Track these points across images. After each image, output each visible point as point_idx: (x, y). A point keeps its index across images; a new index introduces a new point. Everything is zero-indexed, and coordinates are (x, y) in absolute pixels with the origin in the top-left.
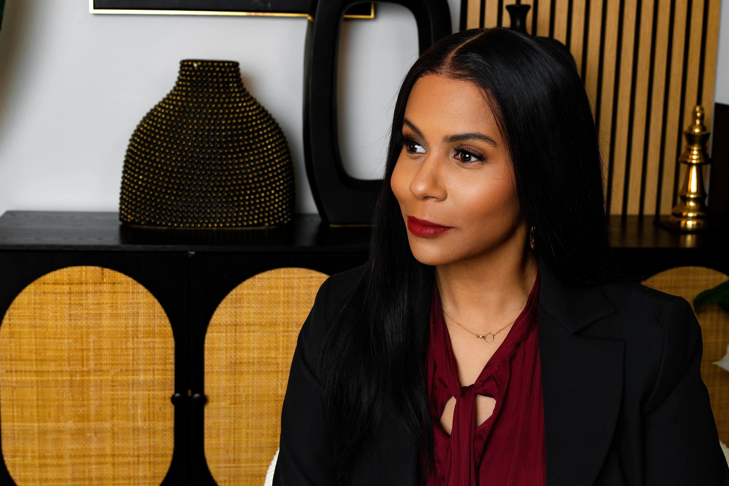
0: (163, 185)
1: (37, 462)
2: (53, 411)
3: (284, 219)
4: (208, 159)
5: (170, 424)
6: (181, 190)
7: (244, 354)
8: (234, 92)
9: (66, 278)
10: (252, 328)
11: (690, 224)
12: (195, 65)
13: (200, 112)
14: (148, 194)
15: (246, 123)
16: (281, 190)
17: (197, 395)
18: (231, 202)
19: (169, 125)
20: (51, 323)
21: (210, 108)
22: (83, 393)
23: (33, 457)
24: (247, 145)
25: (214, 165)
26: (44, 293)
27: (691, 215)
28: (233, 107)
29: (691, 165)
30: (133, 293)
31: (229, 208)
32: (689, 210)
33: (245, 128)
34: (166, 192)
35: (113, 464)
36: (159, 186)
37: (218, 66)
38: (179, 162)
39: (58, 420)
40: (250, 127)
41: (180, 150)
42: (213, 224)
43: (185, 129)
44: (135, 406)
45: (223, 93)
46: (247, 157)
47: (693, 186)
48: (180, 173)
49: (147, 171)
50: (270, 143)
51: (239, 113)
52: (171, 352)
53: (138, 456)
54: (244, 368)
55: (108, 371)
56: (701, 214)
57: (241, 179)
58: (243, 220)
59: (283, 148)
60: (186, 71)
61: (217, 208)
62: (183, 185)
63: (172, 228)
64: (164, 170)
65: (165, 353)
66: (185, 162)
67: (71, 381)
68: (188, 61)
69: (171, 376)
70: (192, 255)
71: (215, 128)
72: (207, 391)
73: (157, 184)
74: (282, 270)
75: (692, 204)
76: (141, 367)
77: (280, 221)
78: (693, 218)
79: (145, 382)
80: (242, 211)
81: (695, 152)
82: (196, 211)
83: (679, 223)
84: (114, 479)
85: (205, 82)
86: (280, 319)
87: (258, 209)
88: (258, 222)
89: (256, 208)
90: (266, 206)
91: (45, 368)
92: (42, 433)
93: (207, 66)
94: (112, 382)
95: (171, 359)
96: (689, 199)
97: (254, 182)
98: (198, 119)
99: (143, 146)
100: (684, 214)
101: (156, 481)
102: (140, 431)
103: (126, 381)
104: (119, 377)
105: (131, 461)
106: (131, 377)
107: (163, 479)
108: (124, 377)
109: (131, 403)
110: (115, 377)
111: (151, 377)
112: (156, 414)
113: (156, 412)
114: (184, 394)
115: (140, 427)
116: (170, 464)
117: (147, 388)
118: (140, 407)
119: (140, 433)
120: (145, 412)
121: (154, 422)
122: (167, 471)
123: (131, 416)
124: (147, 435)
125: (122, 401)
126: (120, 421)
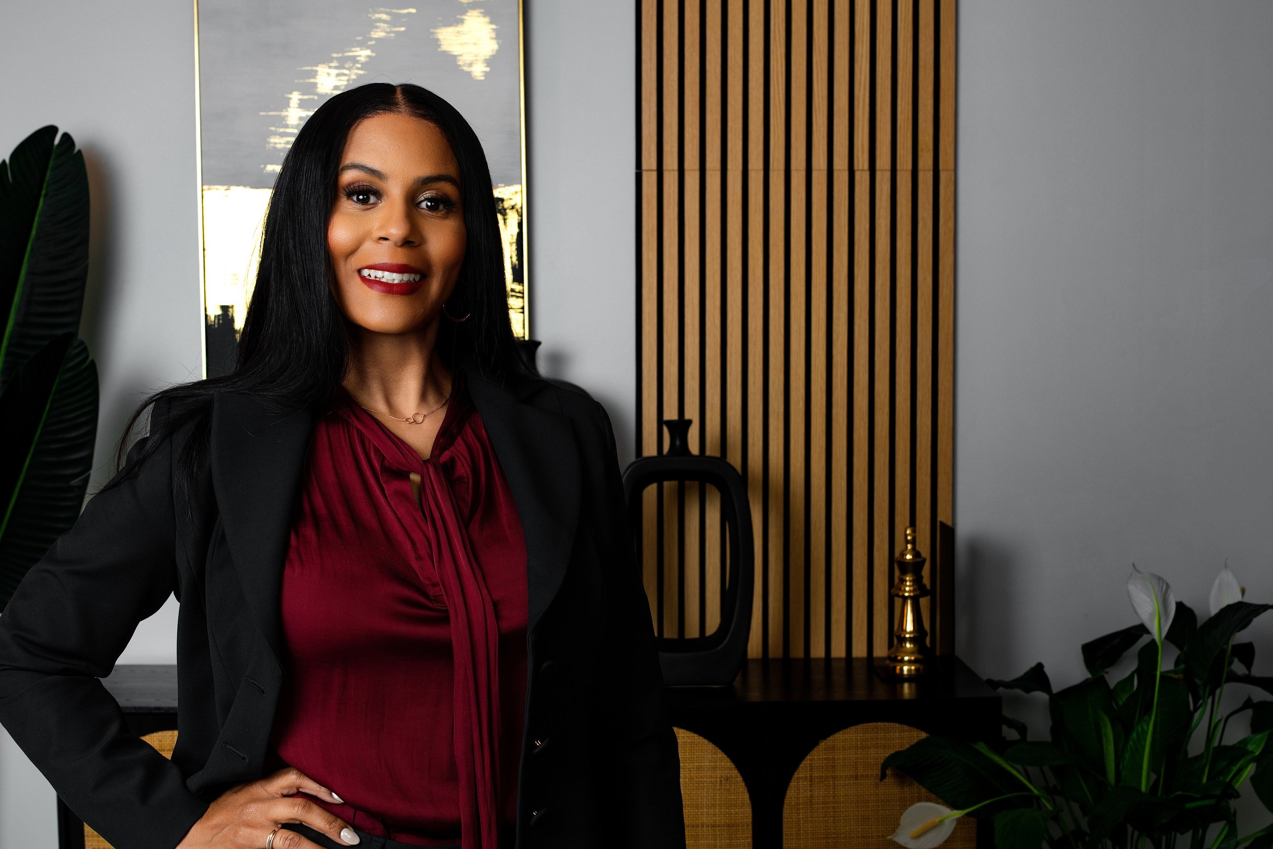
11: (907, 669)
27: (907, 658)
29: (904, 599)
32: (905, 653)
47: (909, 624)
56: (920, 657)
75: (908, 645)
78: (910, 662)
81: (908, 583)
83: (895, 668)
100: (899, 658)
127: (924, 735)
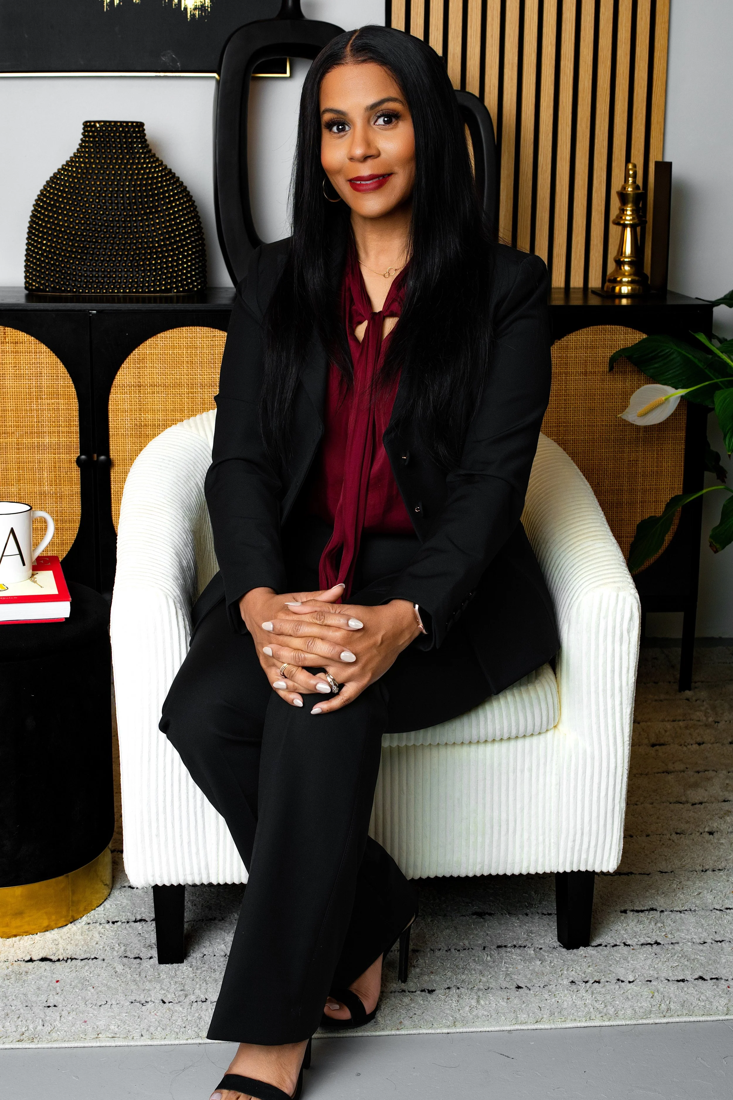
0: (66, 250)
3: (194, 286)
4: (112, 222)
5: (77, 488)
6: (86, 254)
7: (149, 416)
8: (138, 152)
10: (156, 389)
11: (625, 290)
12: (98, 125)
13: (103, 173)
14: (52, 258)
15: (151, 184)
16: (190, 255)
17: (103, 458)
18: (137, 267)
19: (72, 188)
21: (113, 169)
24: (152, 207)
25: (119, 228)
27: (625, 279)
28: (136, 169)
29: (625, 226)
30: (35, 352)
31: (135, 273)
32: (624, 276)
33: (150, 190)
34: (70, 256)
36: (63, 250)
37: (121, 126)
38: (83, 224)
40: (155, 189)
41: (83, 213)
42: (118, 289)
43: (87, 191)
44: (41, 469)
45: (127, 154)
46: (152, 219)
47: (628, 249)
48: (84, 236)
49: (50, 235)
50: (177, 206)
51: (143, 174)
52: (76, 413)
54: (150, 431)
55: (13, 433)
56: (636, 278)
57: (146, 243)
58: (149, 285)
59: (191, 212)
60: (88, 132)
61: (123, 273)
63: (77, 294)
64: (67, 234)
65: (70, 414)
66: (88, 225)
68: (90, 122)
69: (76, 439)
70: (93, 314)
71: (119, 190)
72: (113, 454)
73: (61, 248)
74: (184, 329)
75: (627, 268)
76: (46, 429)
77: (189, 288)
78: (629, 283)
79: (50, 445)
80: (149, 277)
81: (629, 212)
82: (101, 277)
83: (614, 288)
85: (108, 142)
86: (185, 379)
87: (165, 274)
88: (166, 288)
89: (163, 273)
90: (174, 271)
93: (110, 126)
94: (18, 444)
96: (624, 263)
97: (160, 246)
98: (101, 181)
99: (46, 209)
100: (619, 279)
101: (64, 548)
102: (47, 495)
103: (31, 444)
104: (24, 440)
105: (39, 527)
106: (36, 439)
107: (71, 546)
108: (29, 440)
109: (37, 466)
110: (20, 440)
111: (56, 439)
112: (62, 478)
113: (62, 475)
114: (90, 457)
115: (47, 491)
116: (77, 530)
117: (52, 451)
118: (46, 470)
119: (47, 498)
120: (51, 475)
121: (60, 487)
122: (75, 537)
123: (37, 480)
124: (54, 500)
125: (27, 464)
126: (26, 485)
127: (645, 336)
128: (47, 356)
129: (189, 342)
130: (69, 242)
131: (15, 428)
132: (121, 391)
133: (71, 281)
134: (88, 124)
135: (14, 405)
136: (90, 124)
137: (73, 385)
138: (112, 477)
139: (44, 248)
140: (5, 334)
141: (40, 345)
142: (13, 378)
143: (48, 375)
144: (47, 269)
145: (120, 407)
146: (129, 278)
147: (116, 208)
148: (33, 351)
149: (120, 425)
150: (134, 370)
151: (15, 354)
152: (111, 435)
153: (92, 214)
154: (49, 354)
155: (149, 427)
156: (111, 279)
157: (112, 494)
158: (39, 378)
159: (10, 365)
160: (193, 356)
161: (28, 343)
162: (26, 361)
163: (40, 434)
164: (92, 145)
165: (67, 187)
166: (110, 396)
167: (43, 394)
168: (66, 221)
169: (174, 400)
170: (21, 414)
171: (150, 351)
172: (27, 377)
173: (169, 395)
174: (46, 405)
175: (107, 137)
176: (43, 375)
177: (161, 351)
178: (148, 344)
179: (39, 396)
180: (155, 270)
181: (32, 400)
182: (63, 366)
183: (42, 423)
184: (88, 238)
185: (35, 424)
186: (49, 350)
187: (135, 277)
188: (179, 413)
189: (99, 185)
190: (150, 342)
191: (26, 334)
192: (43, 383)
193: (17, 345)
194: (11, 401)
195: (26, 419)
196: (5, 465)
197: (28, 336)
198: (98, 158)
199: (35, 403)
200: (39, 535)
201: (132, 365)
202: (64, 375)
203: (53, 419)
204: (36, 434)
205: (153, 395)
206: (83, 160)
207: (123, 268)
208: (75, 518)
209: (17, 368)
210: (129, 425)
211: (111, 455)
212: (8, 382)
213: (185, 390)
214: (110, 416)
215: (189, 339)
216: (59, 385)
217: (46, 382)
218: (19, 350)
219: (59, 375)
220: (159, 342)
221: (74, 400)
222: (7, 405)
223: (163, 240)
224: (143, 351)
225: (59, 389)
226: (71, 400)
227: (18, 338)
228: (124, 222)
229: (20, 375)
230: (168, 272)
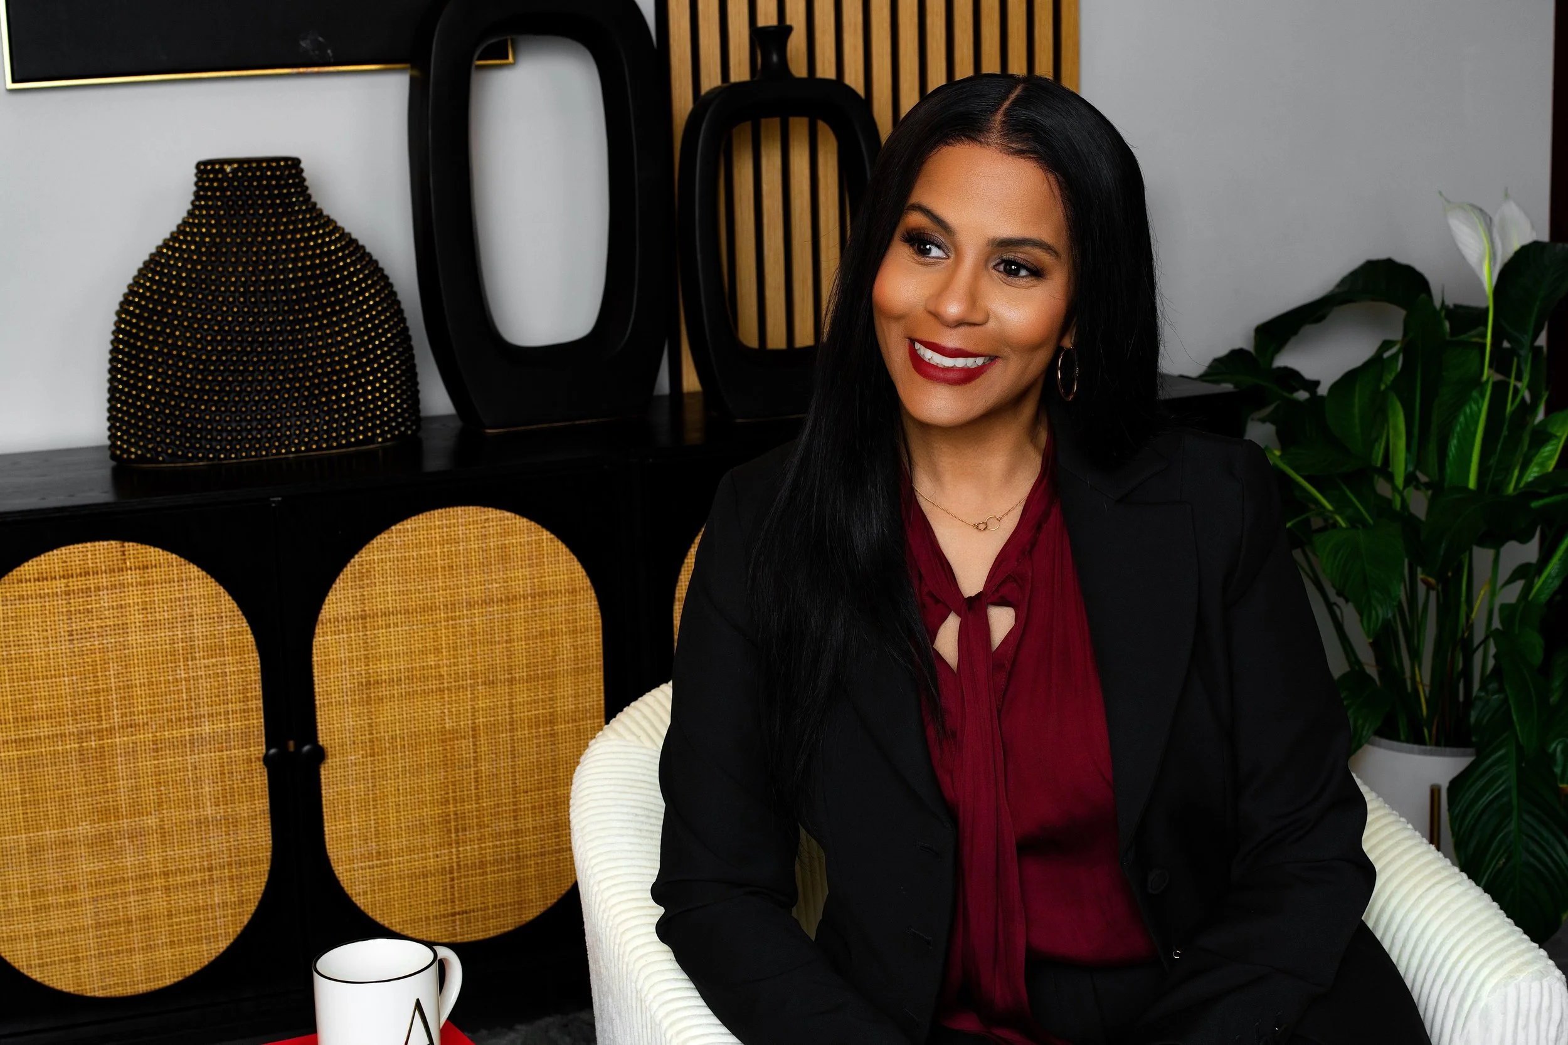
0: (193, 388)
1: (29, 903)
2: (53, 809)
3: (408, 428)
4: (270, 334)
5: (263, 804)
6: (228, 394)
7: (384, 666)
8: (300, 211)
9: (58, 568)
10: (393, 619)
12: (228, 169)
13: (247, 252)
14: (167, 405)
15: (328, 264)
16: (398, 377)
17: (306, 748)
18: (316, 406)
19: (193, 280)
20: (37, 650)
21: (263, 242)
22: (103, 769)
23: (22, 896)
24: (335, 303)
25: (282, 343)
26: (21, 597)
28: (302, 239)
30: (181, 580)
33: (329, 274)
34: (200, 399)
35: (167, 889)
36: (187, 390)
37: (269, 168)
38: (220, 343)
39: (63, 825)
40: (336, 271)
41: (219, 323)
42: (287, 447)
43: (223, 284)
44: (198, 780)
45: (283, 215)
46: (337, 323)
48: (223, 363)
49: (161, 365)
50: (372, 296)
51: (313, 248)
52: (256, 677)
53: (210, 870)
54: (384, 691)
55: (146, 724)
57: (330, 364)
58: (339, 435)
60: (209, 180)
61: (293, 420)
62: (230, 383)
63: (216, 462)
64: (192, 361)
65: (245, 680)
66: (230, 343)
67: (81, 751)
68: (212, 162)
69: (258, 721)
70: (277, 503)
71: (277, 278)
72: (323, 739)
73: (183, 386)
74: (436, 513)
76: (204, 710)
77: (400, 432)
79: (213, 737)
80: (337, 421)
82: (256, 428)
84: (170, 916)
85: (249, 197)
86: (440, 598)
87: (363, 414)
88: (366, 437)
89: (360, 413)
90: (377, 407)
91: (32, 733)
92: (35, 850)
93: (250, 169)
94: (155, 743)
95: (257, 690)
97: (353, 368)
98: (245, 265)
99: (148, 320)
101: (245, 909)
102: (211, 824)
103: (179, 739)
104: (166, 733)
105: (199, 879)
106: (187, 730)
107: (257, 904)
108: (175, 732)
109: (190, 776)
110: (158, 734)
111: (223, 725)
112: (236, 790)
113: (235, 786)
114: (283, 748)
115: (210, 816)
116: (267, 876)
117: (216, 746)
118: (207, 781)
119: (211, 827)
120: (216, 788)
121: (233, 806)
122: (263, 888)
123: (192, 799)
124: (223, 829)
125: (174, 775)
126: (173, 810)
128: (201, 585)
129: (445, 534)
130: (197, 374)
131: (149, 715)
132: (333, 629)
133: (203, 442)
134: (209, 167)
135: (146, 676)
136: (213, 168)
137: (249, 628)
138: (323, 777)
139: (150, 387)
140: (124, 555)
141: (187, 566)
142: (142, 628)
143: (204, 617)
144: (158, 424)
145: (331, 657)
146: (304, 426)
147: (275, 309)
148: (176, 579)
149: (333, 688)
150: (354, 591)
151: (143, 588)
152: (318, 706)
153: (235, 323)
154: (205, 580)
155: (384, 685)
156: (274, 432)
157: (324, 807)
158: (187, 623)
159: (136, 607)
160: (454, 557)
161: (166, 565)
162: (164, 598)
163: (195, 721)
164: (219, 203)
165: (183, 279)
166: (315, 640)
167: (197, 650)
168: (188, 339)
169: (423, 634)
170: (159, 690)
171: (380, 557)
172: (167, 626)
173: (415, 627)
174: (203, 669)
175: (247, 188)
176: (195, 617)
177: (399, 555)
178: (375, 545)
179: (189, 656)
180: (346, 409)
181: (178, 664)
182: (230, 598)
183: (197, 701)
184: (230, 365)
185: (185, 703)
186: (204, 573)
187: (314, 424)
188: (432, 656)
189: (243, 271)
190: (379, 541)
191: (161, 551)
192: (195, 631)
193: (146, 571)
194: (141, 669)
195: (168, 697)
196: (133, 781)
197: (165, 553)
198: (235, 226)
199: (182, 667)
200: (200, 894)
201: (350, 584)
202: (232, 614)
203: (216, 691)
204: (186, 722)
205: (388, 630)
206: (207, 230)
207: (293, 411)
208: (260, 855)
209: (149, 610)
210: (349, 686)
211: (320, 739)
212: (134, 638)
213: (442, 615)
214: (316, 674)
215: (445, 530)
216: (224, 631)
217: (200, 630)
218: (150, 579)
219: (223, 614)
220: (394, 539)
221: (251, 655)
222: (133, 678)
223: (355, 357)
224: (368, 558)
225: (225, 639)
226: (246, 656)
227: (149, 558)
228: (291, 333)
229: (154, 623)
230: (368, 410)
